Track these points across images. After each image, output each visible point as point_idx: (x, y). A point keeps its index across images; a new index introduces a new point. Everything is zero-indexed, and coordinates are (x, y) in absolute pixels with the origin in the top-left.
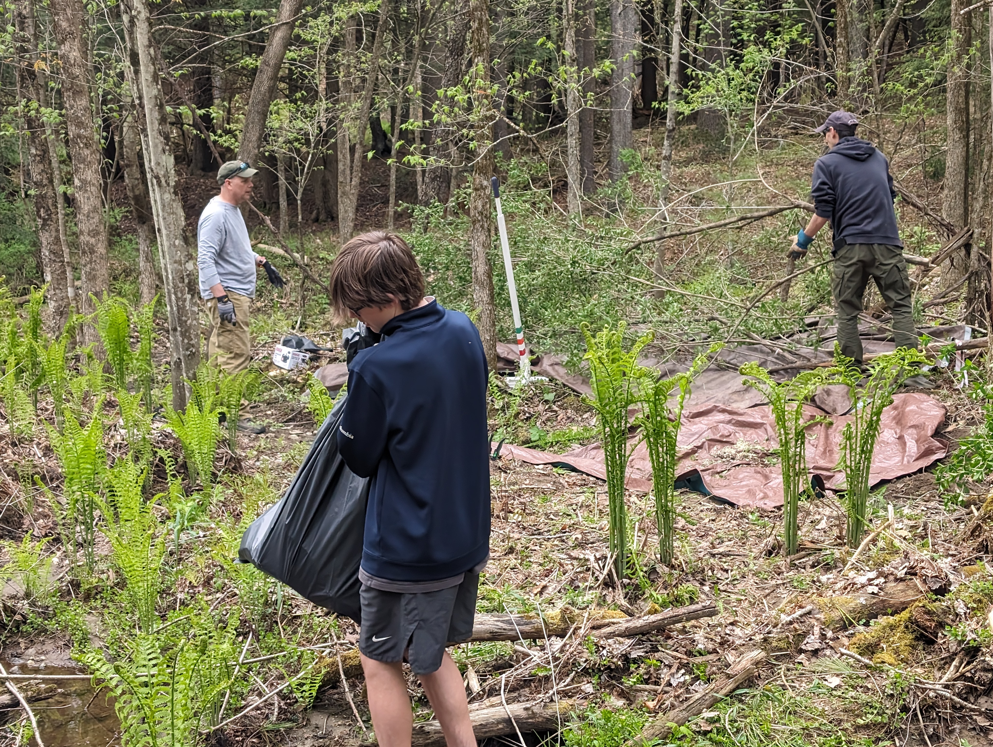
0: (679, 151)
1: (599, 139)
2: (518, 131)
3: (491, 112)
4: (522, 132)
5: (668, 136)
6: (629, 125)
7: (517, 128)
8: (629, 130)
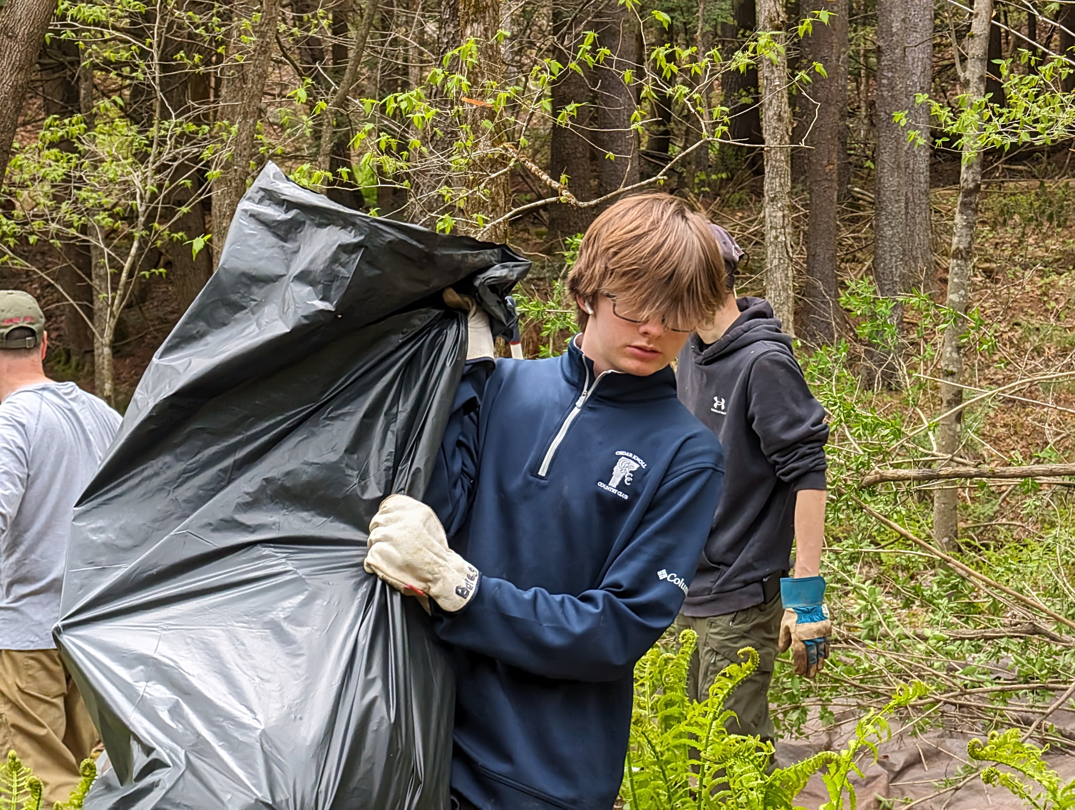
0: (1046, 237)
1: (858, 208)
2: (555, 193)
3: (499, 149)
4: (566, 196)
5: (963, 204)
6: (923, 177)
7: (555, 185)
8: (924, 186)
